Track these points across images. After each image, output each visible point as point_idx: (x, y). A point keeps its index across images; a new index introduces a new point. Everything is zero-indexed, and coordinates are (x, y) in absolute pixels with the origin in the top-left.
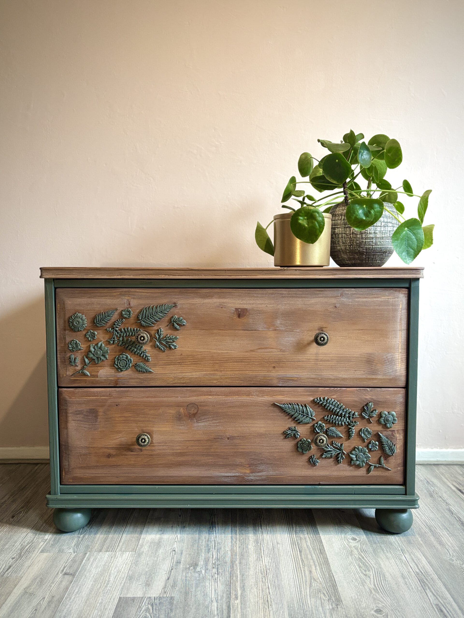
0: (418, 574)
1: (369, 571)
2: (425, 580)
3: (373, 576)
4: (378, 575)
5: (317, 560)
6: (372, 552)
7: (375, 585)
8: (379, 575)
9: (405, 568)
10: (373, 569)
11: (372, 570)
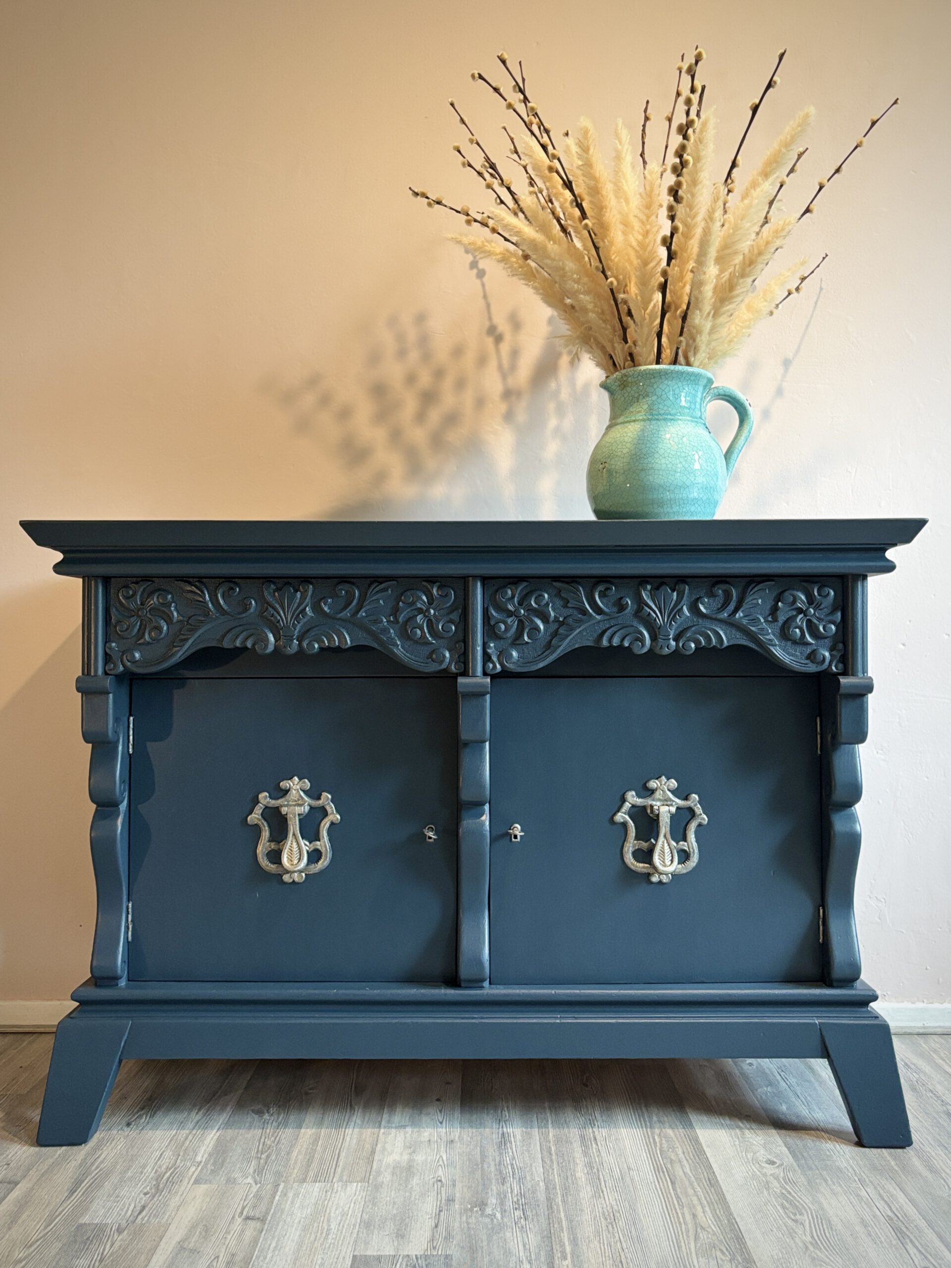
0: (891, 1219)
1: (801, 1214)
2: (904, 1229)
3: (810, 1223)
4: (818, 1221)
5: (705, 1197)
6: (806, 1183)
7: (812, 1237)
8: (820, 1221)
9: (868, 1210)
10: (808, 1210)
11: (807, 1212)
